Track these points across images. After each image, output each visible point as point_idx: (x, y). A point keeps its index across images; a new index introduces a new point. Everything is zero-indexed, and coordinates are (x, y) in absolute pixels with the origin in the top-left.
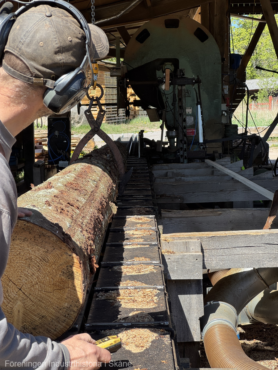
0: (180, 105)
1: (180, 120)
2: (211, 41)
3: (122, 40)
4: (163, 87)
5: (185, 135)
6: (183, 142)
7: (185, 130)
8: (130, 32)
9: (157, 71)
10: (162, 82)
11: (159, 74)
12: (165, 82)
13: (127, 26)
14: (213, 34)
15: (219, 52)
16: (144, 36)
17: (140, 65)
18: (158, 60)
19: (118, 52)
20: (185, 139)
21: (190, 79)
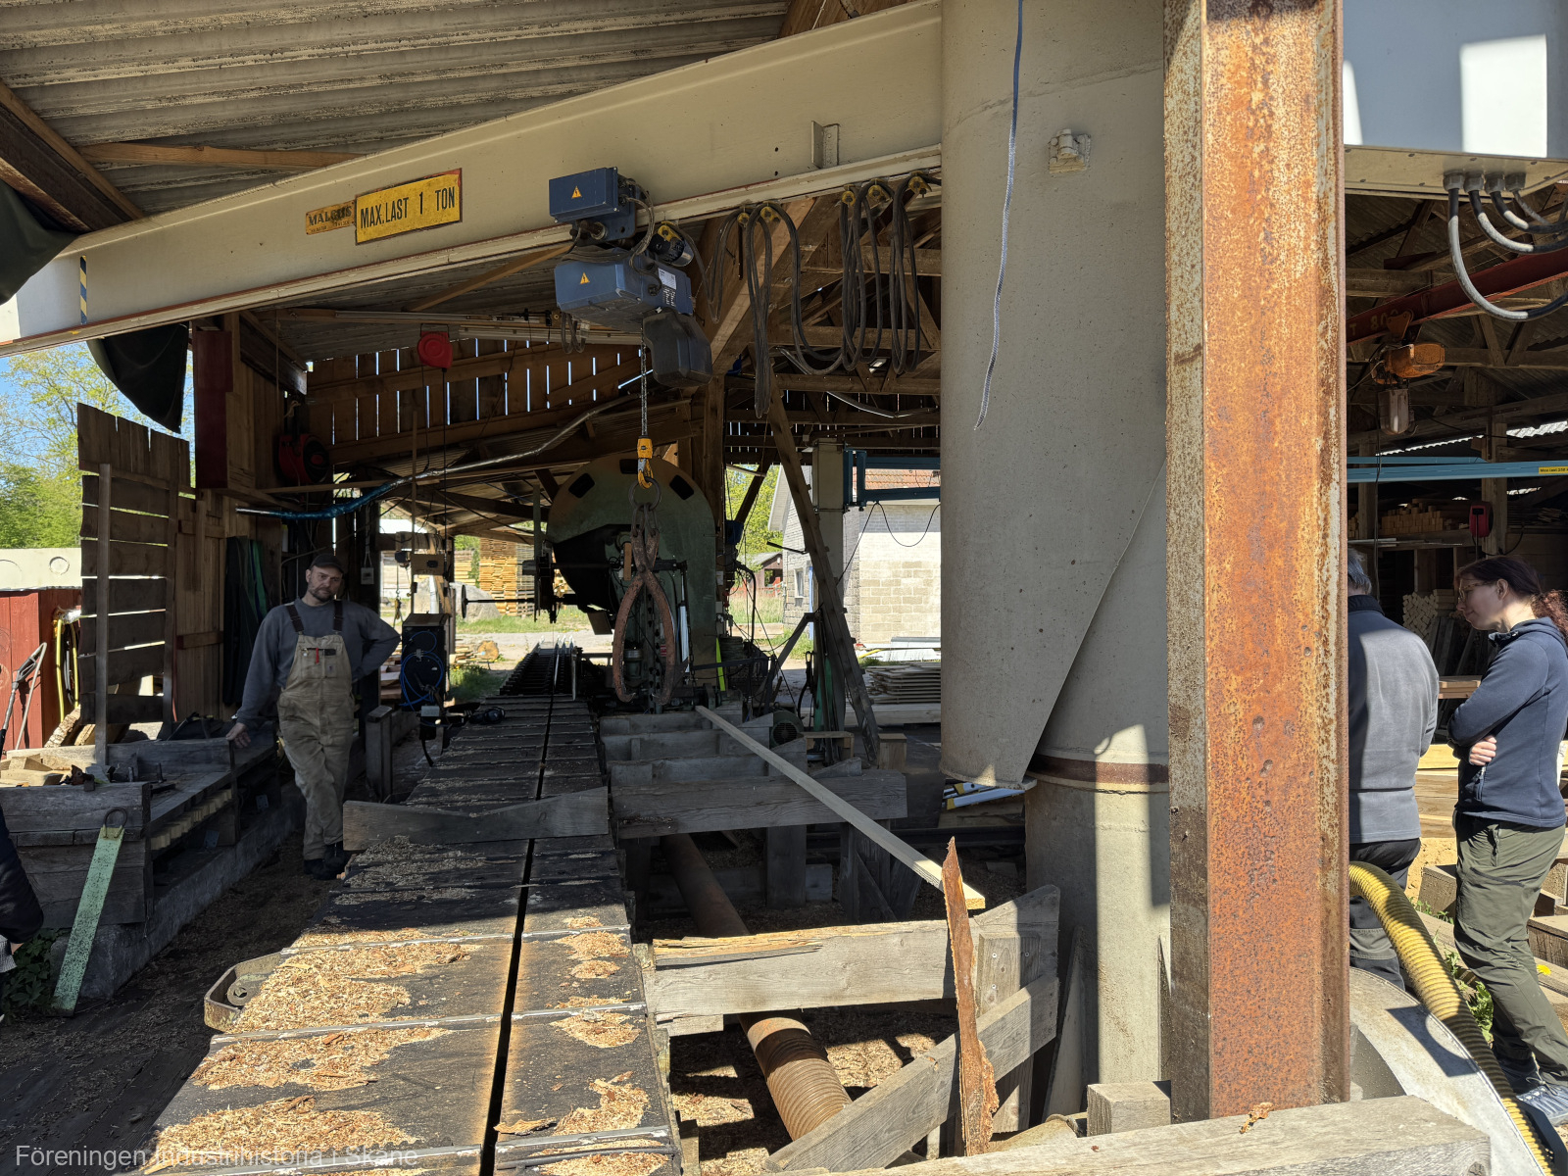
0: (650, 606)
1: (649, 633)
2: (698, 498)
3: (545, 492)
4: (621, 574)
5: (658, 660)
6: (655, 672)
7: (657, 651)
8: (559, 480)
9: (607, 546)
10: (618, 566)
11: (610, 551)
12: (623, 566)
13: (553, 468)
14: (700, 485)
15: (711, 516)
16: (582, 486)
17: (576, 533)
18: (608, 526)
19: (537, 513)
20: (658, 666)
21: (667, 561)
